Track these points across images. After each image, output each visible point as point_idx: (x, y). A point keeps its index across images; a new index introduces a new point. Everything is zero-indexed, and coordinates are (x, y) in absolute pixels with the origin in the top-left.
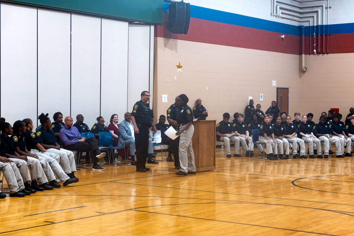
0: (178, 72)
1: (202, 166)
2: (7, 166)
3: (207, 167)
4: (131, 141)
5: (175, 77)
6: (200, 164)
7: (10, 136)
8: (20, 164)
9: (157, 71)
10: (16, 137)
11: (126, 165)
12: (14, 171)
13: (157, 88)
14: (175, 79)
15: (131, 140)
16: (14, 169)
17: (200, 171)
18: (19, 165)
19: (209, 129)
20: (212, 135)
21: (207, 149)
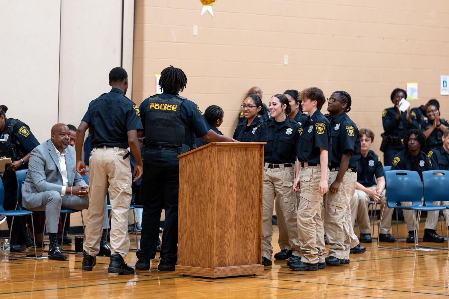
0: (202, 13)
1: (222, 264)
3: (236, 267)
4: (49, 196)
5: (196, 28)
6: (215, 259)
9: (143, 10)
11: (35, 259)
13: (142, 58)
14: (195, 33)
15: (50, 194)
17: (214, 277)
19: (244, 165)
20: (253, 183)
21: (236, 219)
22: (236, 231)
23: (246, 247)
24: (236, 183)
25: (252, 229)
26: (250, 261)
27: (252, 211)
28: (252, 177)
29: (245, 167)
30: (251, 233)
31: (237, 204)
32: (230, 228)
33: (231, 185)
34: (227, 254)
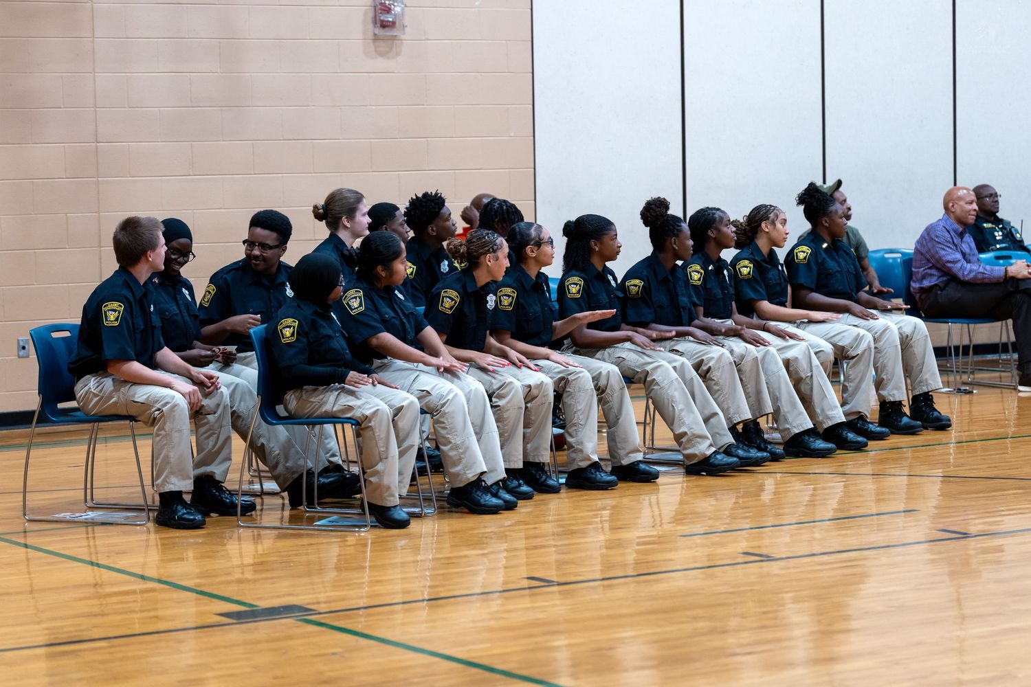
2: (659, 371)
7: (679, 263)
8: (706, 365)
10: (698, 268)
12: (689, 384)
16: (688, 377)
18: (705, 368)
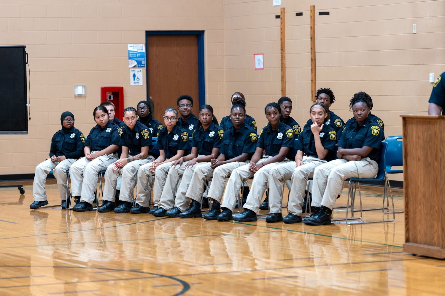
19: (428, 139)
20: (436, 159)
21: (424, 196)
22: (425, 208)
23: (432, 227)
24: (422, 158)
25: (437, 208)
26: (436, 243)
27: (436, 190)
28: (435, 154)
29: (429, 141)
30: (436, 213)
31: (424, 180)
32: (420, 204)
33: (419, 159)
34: (418, 232)
